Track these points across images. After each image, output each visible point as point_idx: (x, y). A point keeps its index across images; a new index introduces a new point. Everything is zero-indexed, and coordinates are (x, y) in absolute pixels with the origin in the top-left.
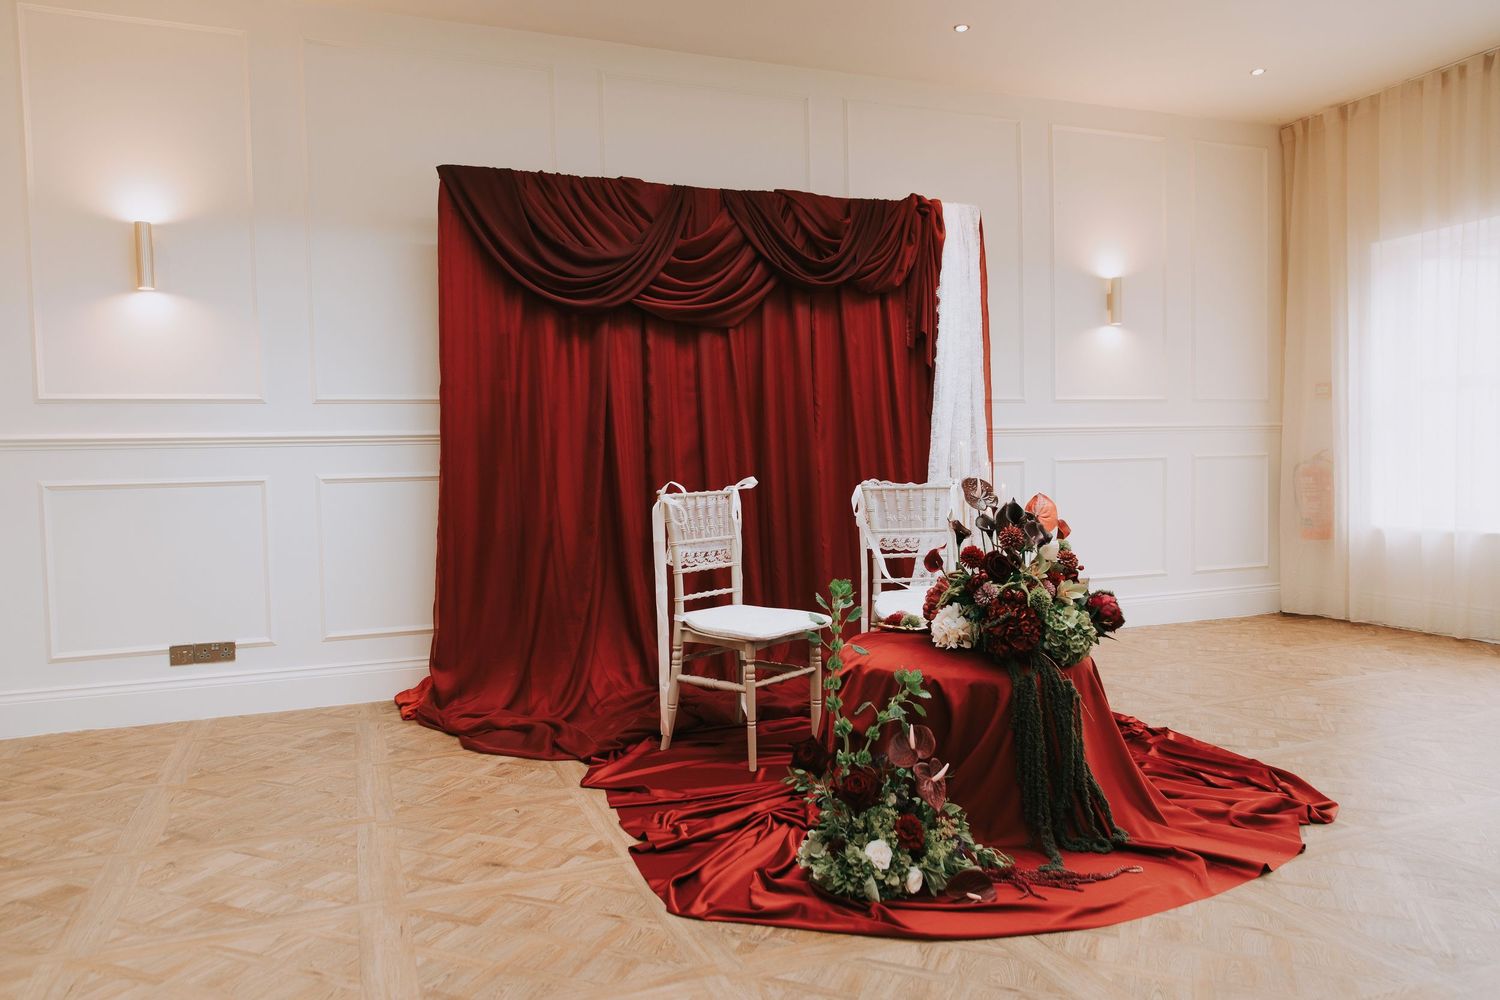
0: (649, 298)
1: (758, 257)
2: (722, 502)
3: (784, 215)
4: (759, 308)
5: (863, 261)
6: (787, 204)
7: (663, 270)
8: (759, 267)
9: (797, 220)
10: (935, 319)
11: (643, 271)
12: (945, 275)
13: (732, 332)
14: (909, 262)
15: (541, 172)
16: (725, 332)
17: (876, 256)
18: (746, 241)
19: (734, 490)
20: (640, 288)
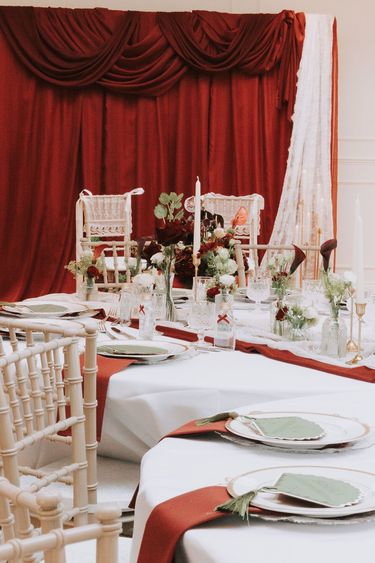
0: (107, 80)
1: (175, 55)
2: (121, 201)
3: (195, 29)
4: (177, 85)
5: (244, 54)
6: (198, 20)
7: (116, 63)
8: (176, 61)
9: (204, 32)
10: (294, 90)
11: (101, 66)
12: (303, 63)
13: (158, 99)
14: (277, 54)
15: (49, 7)
16: (155, 98)
17: (252, 52)
18: (168, 45)
19: (129, 195)
20: (101, 74)
